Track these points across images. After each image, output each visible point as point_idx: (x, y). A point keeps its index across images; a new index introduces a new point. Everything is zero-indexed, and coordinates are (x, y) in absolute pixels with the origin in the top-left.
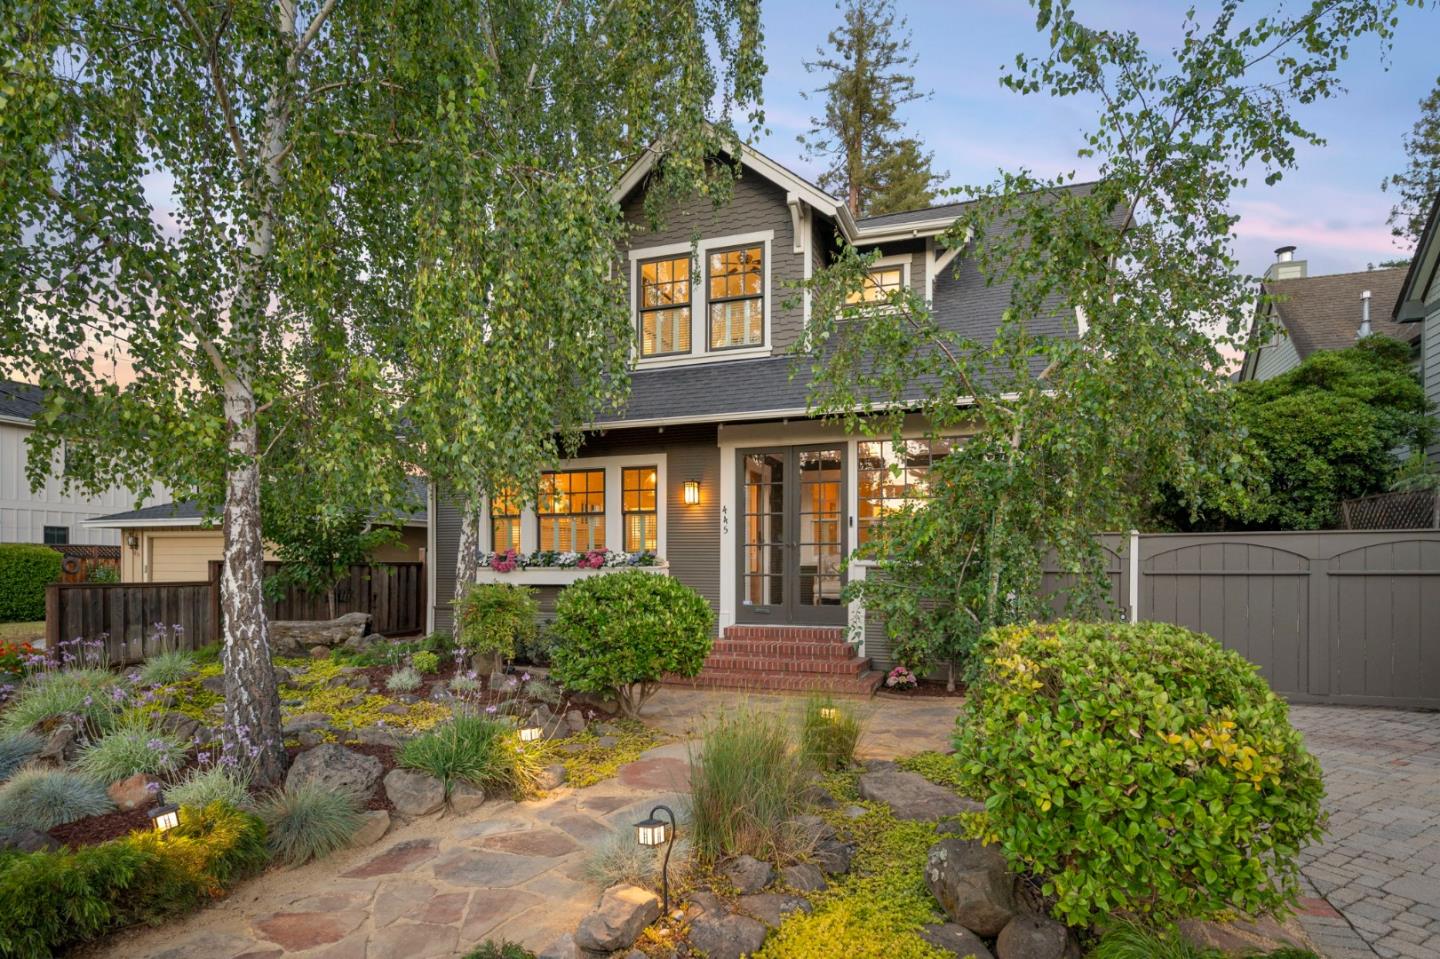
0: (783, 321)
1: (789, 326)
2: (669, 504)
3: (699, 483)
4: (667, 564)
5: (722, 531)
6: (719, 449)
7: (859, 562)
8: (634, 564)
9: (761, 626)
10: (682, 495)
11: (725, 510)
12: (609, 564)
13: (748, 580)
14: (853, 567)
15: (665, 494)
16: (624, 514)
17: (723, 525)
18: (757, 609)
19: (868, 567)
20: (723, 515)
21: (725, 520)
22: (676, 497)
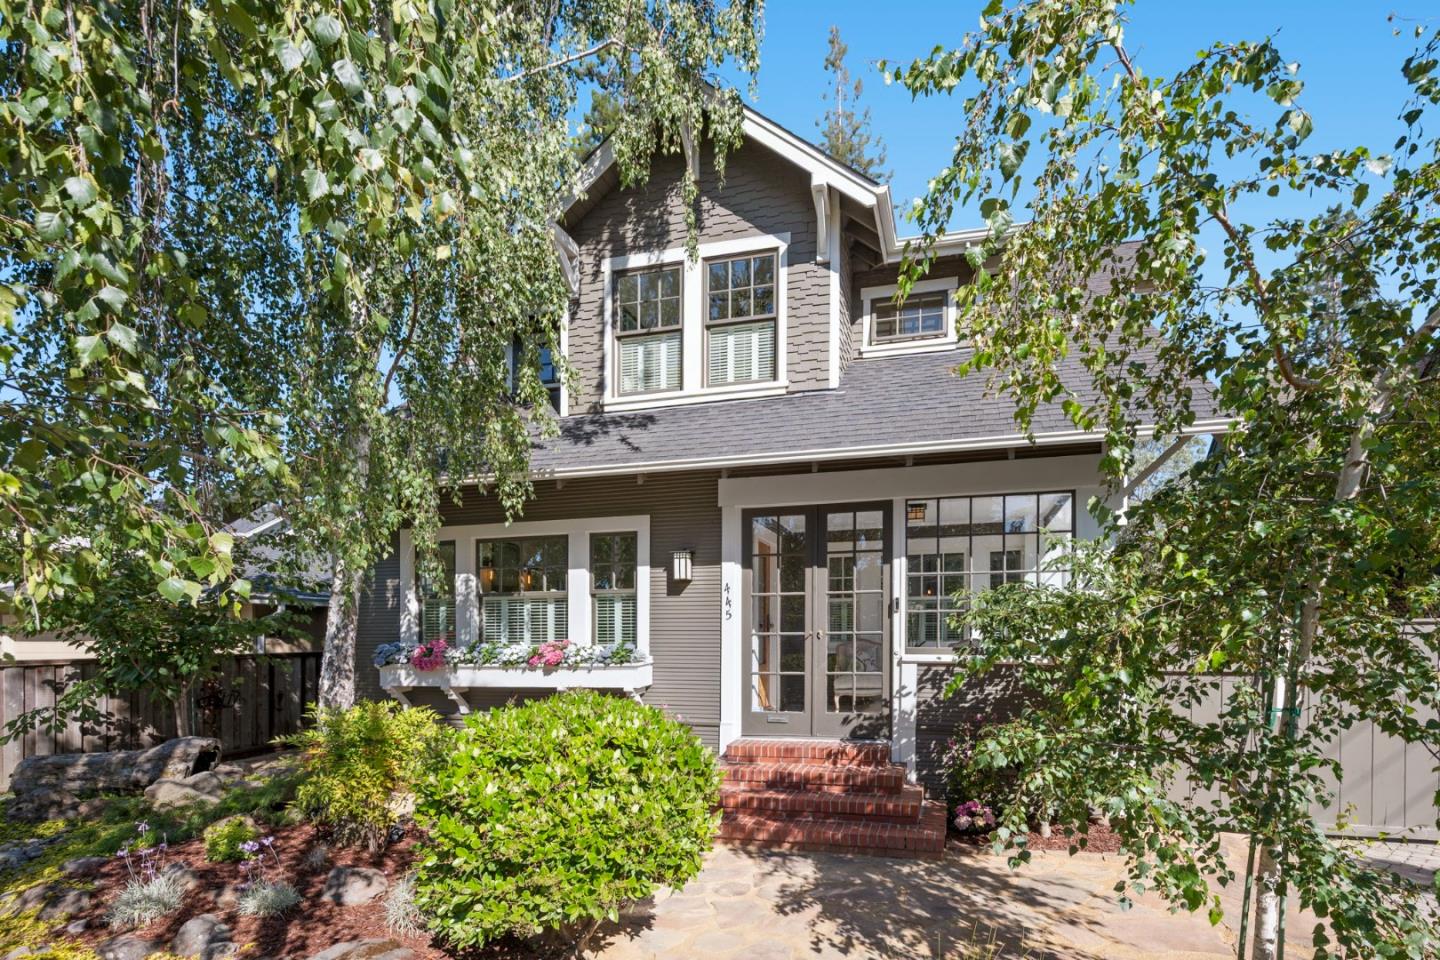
0: (802, 349)
1: (811, 356)
2: (653, 581)
3: (692, 554)
4: (650, 659)
5: (724, 616)
6: (720, 509)
7: (907, 657)
8: (605, 661)
9: (776, 740)
10: (670, 571)
11: (728, 589)
12: (571, 661)
13: (756, 680)
14: (900, 663)
15: (648, 568)
16: (593, 596)
17: (725, 608)
18: (771, 718)
19: (920, 664)
20: (725, 595)
21: (728, 602)
22: (661, 573)
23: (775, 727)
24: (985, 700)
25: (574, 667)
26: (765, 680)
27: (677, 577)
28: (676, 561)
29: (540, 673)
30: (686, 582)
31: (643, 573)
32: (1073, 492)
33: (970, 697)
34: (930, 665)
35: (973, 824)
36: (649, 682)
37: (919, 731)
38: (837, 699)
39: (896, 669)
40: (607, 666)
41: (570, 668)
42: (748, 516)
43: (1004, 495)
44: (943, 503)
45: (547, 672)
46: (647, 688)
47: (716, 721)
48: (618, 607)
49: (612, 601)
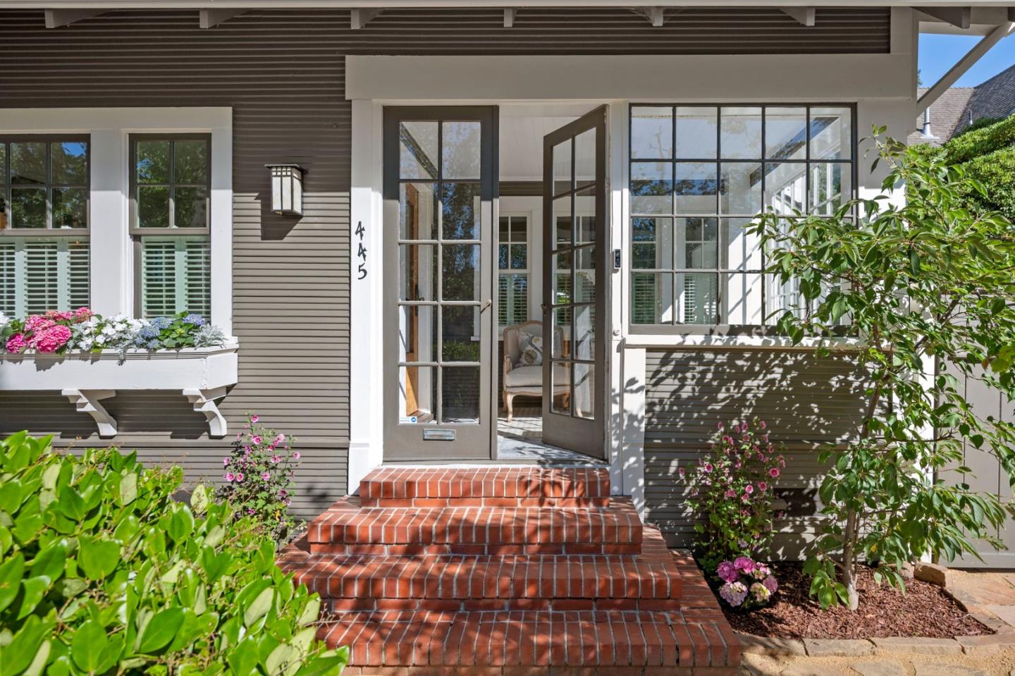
2: (237, 217)
3: (303, 172)
4: (232, 342)
5: (355, 274)
6: (349, 104)
7: (633, 339)
8: (148, 344)
9: (437, 467)
10: (266, 197)
11: (360, 231)
12: (86, 343)
13: (403, 373)
14: (622, 347)
15: (229, 193)
16: (136, 238)
17: (356, 260)
18: (428, 434)
19: (650, 349)
20: (355, 239)
21: (362, 252)
22: (251, 201)
23: (433, 447)
24: (743, 398)
25: (93, 354)
26: (413, 374)
27: (276, 206)
28: (276, 182)
29: (29, 364)
30: (291, 217)
31: (221, 201)
32: (853, 106)
33: (721, 396)
34: (669, 350)
35: (750, 595)
36: (233, 379)
37: (649, 448)
38: (509, 399)
39: (616, 357)
40: (152, 354)
41: (84, 356)
42: (393, 117)
43: (763, 106)
44: (680, 110)
45: (42, 366)
46: (229, 388)
47: (340, 441)
48: (181, 257)
49: (171, 247)
